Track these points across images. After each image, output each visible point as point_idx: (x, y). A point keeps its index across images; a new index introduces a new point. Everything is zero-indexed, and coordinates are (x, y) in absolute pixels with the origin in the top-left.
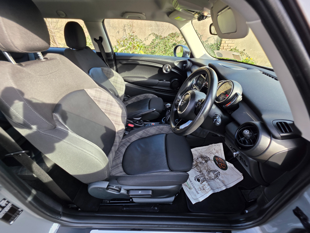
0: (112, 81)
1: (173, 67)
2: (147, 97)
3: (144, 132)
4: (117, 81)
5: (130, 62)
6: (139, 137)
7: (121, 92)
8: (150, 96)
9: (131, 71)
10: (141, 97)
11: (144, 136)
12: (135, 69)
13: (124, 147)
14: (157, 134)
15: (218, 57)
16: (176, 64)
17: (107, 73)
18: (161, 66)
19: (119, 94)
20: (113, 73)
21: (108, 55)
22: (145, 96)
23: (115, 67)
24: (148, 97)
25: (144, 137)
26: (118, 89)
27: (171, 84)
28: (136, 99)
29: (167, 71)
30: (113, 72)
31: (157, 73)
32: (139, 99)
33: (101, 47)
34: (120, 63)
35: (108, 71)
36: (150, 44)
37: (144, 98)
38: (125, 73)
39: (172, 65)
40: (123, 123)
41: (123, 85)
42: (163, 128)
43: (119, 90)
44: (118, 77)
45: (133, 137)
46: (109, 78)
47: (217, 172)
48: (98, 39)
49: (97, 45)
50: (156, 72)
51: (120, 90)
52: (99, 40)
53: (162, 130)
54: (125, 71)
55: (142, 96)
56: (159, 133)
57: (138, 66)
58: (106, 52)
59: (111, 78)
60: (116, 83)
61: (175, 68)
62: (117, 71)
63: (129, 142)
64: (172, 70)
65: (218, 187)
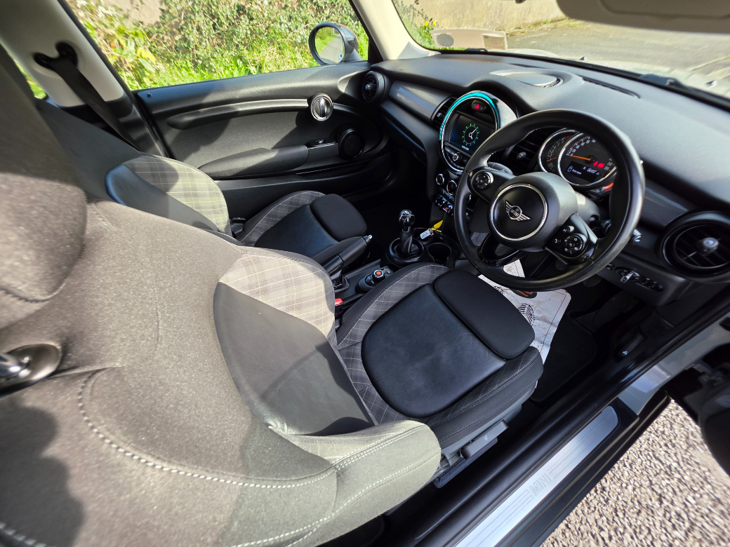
0: (180, 195)
1: (336, 98)
2: (297, 204)
3: (379, 304)
4: (194, 189)
5: (204, 113)
6: (371, 321)
7: (221, 218)
8: (305, 197)
9: (218, 143)
10: (280, 209)
11: (382, 310)
12: (226, 132)
13: (356, 362)
14: (410, 294)
15: (441, 47)
16: (343, 89)
17: (153, 176)
18: (303, 103)
19: (218, 224)
20: (172, 169)
21: (117, 108)
22: (291, 203)
23: (158, 146)
24: (300, 202)
25: (382, 314)
26: (209, 213)
27: (341, 148)
28: (268, 220)
29: (323, 115)
30: (167, 164)
31: (295, 126)
32: (276, 217)
33: (81, 85)
34: (174, 126)
35: (152, 169)
36: (159, 20)
37: (290, 208)
38: (199, 153)
39: (333, 91)
40: (331, 310)
41: (218, 194)
42: (418, 274)
43: (213, 215)
44: (191, 176)
45: (358, 326)
46: (168, 189)
47: (526, 308)
48: (54, 53)
49: (59, 78)
50: (291, 125)
51: (215, 213)
52: (62, 56)
53: (417, 279)
54: (196, 149)
55: (282, 207)
56: (413, 289)
57: (233, 121)
58: (106, 98)
59: (172, 185)
60: (196, 195)
61: (341, 98)
62: (170, 155)
63: (356, 344)
64: (335, 107)
65: (545, 333)
